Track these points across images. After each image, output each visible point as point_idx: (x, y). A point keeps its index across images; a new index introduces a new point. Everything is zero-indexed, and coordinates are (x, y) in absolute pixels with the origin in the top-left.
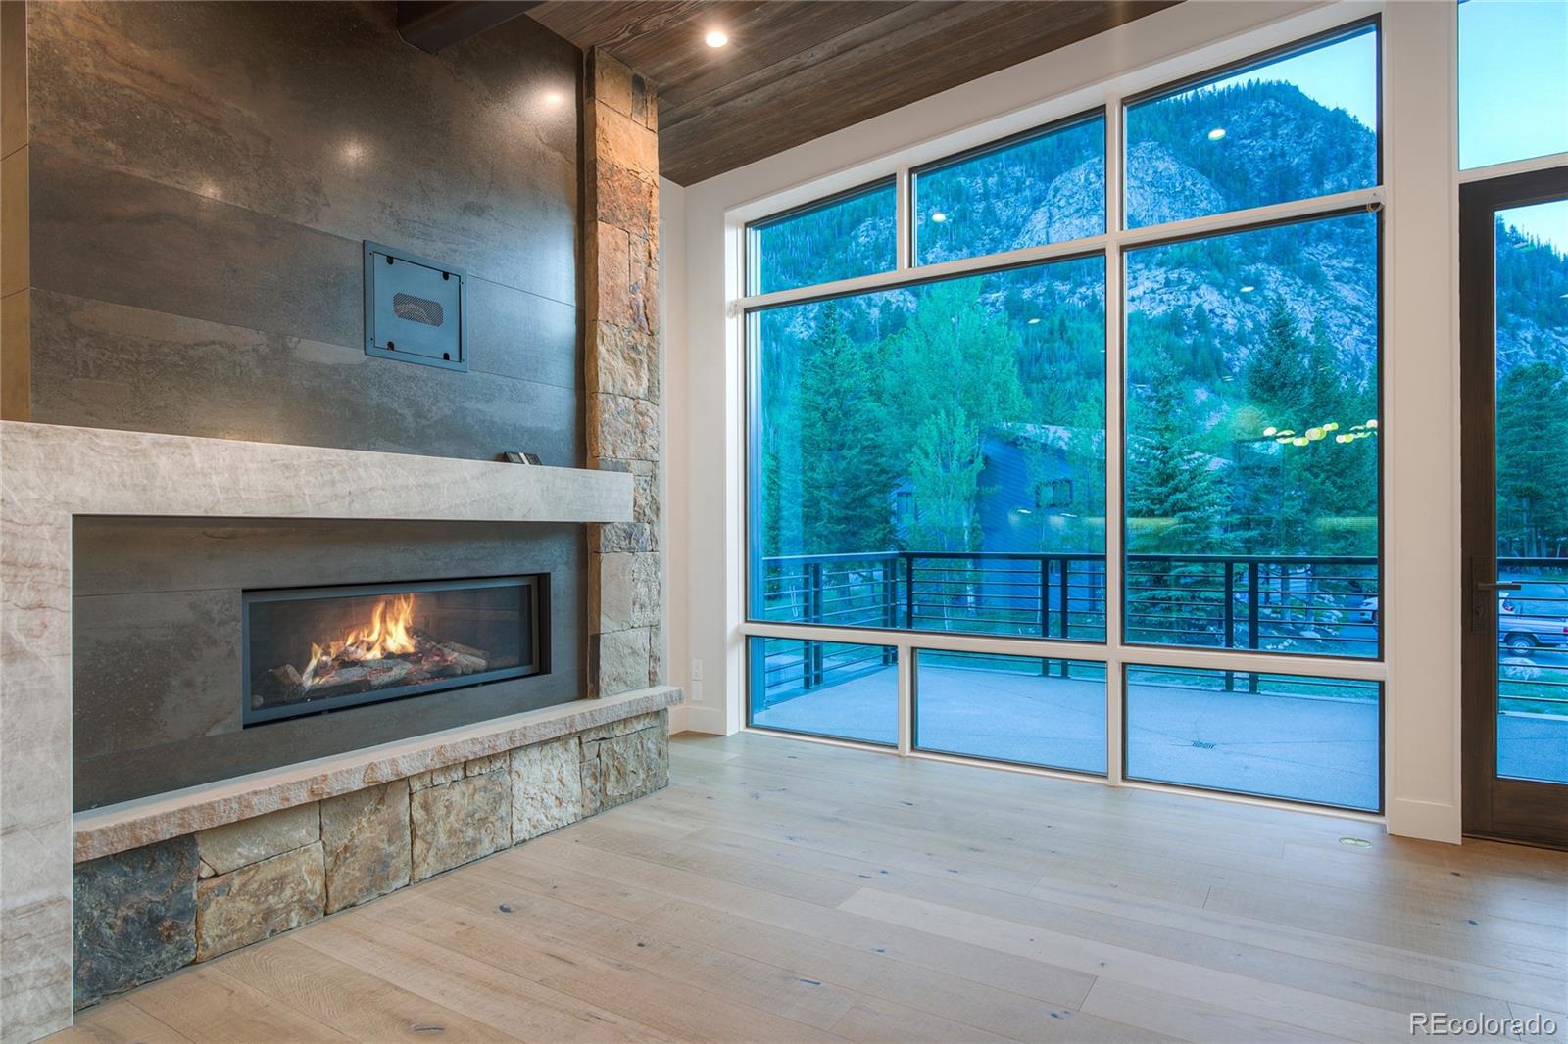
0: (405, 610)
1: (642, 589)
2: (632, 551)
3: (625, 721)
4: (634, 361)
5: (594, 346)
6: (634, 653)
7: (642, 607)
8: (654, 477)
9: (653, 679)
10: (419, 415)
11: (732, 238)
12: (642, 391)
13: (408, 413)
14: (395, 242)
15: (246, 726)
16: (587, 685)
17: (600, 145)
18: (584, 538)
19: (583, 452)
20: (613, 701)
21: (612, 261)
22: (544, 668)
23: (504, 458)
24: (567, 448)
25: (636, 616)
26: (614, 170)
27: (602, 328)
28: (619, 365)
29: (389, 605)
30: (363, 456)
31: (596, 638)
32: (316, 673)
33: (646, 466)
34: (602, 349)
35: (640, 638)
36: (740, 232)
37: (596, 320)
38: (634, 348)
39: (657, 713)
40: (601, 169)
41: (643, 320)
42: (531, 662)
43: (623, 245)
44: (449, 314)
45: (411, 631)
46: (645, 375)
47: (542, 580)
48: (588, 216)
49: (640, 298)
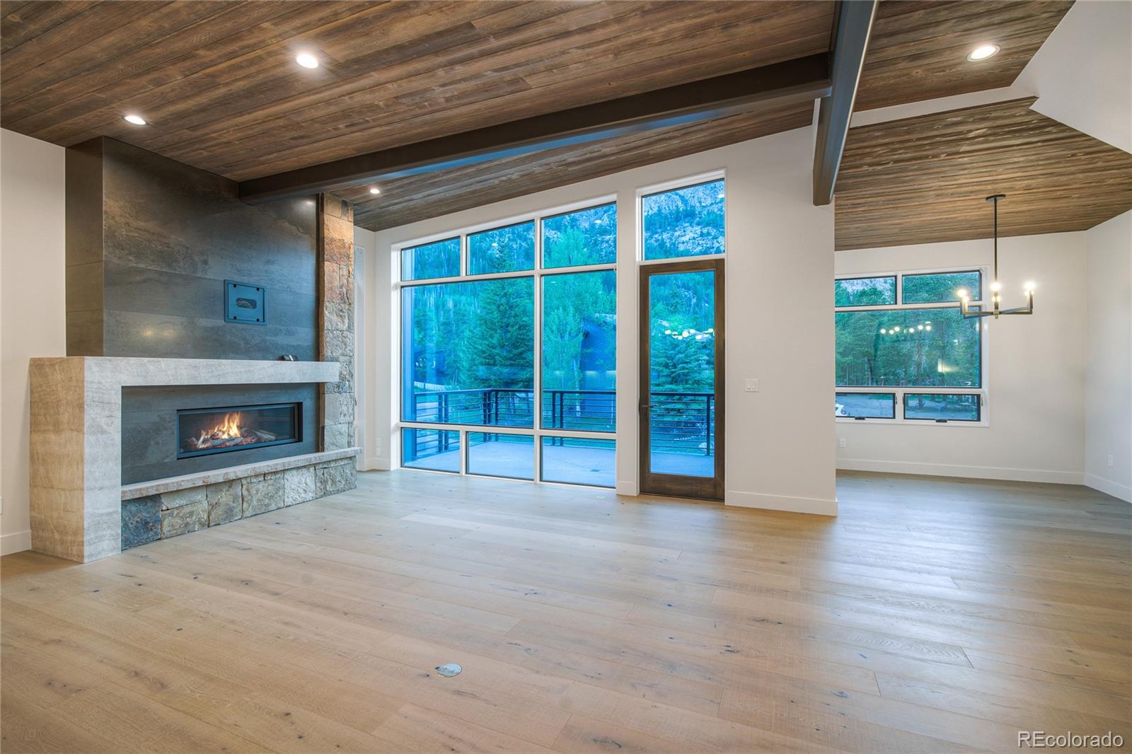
0: (237, 420)
1: (345, 408)
2: (340, 393)
3: (336, 460)
4: (341, 316)
5: (323, 311)
6: (340, 434)
7: (345, 415)
8: (350, 362)
9: (349, 445)
10: (247, 342)
11: (395, 256)
12: (345, 327)
13: (242, 343)
14: (237, 279)
15: (178, 459)
16: (319, 446)
17: (326, 231)
18: (318, 389)
19: (317, 354)
20: (330, 453)
21: (332, 277)
22: (300, 439)
23: (282, 359)
24: (311, 353)
25: (342, 419)
26: (332, 240)
27: (327, 304)
28: (335, 318)
29: (231, 415)
30: (224, 361)
31: (323, 428)
32: (204, 441)
33: (347, 358)
34: (326, 312)
35: (344, 428)
36: (399, 253)
37: (324, 301)
38: (341, 311)
39: (350, 458)
40: (326, 240)
41: (346, 299)
42: (294, 437)
43: (337, 270)
44: (259, 304)
45: (239, 427)
46: (346, 321)
47: (300, 405)
48: (321, 260)
49: (344, 290)
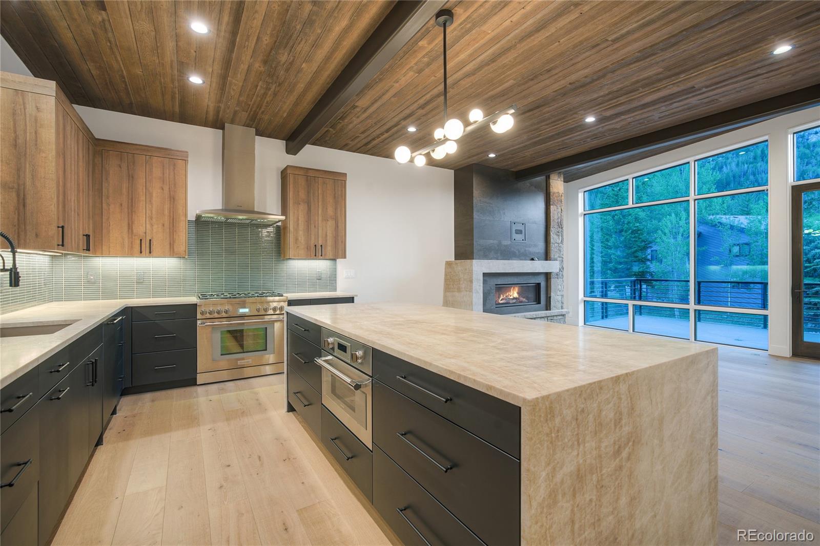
0: (517, 289)
1: (560, 287)
2: (558, 278)
3: (556, 316)
4: (558, 235)
5: (550, 233)
6: (558, 301)
7: (560, 291)
8: (562, 261)
9: (562, 308)
10: (519, 252)
11: (581, 195)
12: (560, 242)
13: (517, 252)
14: (516, 220)
15: (496, 307)
16: (548, 307)
17: (551, 189)
18: (548, 276)
19: (547, 256)
20: (554, 311)
21: (554, 214)
22: (539, 302)
23: (533, 259)
24: (543, 256)
25: (559, 293)
26: (554, 193)
27: (552, 229)
28: (555, 237)
29: (514, 288)
31: (550, 297)
32: (501, 300)
33: (560, 259)
34: (551, 233)
35: (559, 298)
36: (583, 194)
37: (550, 227)
38: (558, 232)
39: (563, 315)
40: (551, 194)
41: (560, 225)
42: (536, 302)
43: (556, 209)
44: (523, 232)
45: (518, 293)
46: (560, 238)
47: (539, 285)
48: (548, 204)
49: (559, 220)
